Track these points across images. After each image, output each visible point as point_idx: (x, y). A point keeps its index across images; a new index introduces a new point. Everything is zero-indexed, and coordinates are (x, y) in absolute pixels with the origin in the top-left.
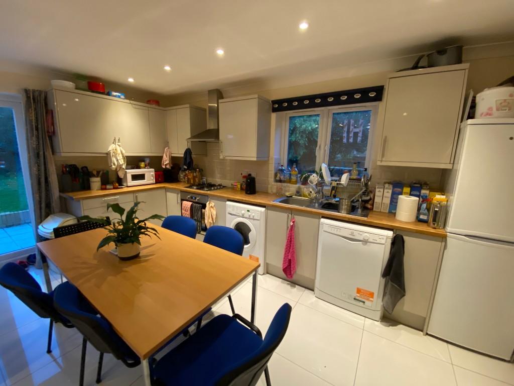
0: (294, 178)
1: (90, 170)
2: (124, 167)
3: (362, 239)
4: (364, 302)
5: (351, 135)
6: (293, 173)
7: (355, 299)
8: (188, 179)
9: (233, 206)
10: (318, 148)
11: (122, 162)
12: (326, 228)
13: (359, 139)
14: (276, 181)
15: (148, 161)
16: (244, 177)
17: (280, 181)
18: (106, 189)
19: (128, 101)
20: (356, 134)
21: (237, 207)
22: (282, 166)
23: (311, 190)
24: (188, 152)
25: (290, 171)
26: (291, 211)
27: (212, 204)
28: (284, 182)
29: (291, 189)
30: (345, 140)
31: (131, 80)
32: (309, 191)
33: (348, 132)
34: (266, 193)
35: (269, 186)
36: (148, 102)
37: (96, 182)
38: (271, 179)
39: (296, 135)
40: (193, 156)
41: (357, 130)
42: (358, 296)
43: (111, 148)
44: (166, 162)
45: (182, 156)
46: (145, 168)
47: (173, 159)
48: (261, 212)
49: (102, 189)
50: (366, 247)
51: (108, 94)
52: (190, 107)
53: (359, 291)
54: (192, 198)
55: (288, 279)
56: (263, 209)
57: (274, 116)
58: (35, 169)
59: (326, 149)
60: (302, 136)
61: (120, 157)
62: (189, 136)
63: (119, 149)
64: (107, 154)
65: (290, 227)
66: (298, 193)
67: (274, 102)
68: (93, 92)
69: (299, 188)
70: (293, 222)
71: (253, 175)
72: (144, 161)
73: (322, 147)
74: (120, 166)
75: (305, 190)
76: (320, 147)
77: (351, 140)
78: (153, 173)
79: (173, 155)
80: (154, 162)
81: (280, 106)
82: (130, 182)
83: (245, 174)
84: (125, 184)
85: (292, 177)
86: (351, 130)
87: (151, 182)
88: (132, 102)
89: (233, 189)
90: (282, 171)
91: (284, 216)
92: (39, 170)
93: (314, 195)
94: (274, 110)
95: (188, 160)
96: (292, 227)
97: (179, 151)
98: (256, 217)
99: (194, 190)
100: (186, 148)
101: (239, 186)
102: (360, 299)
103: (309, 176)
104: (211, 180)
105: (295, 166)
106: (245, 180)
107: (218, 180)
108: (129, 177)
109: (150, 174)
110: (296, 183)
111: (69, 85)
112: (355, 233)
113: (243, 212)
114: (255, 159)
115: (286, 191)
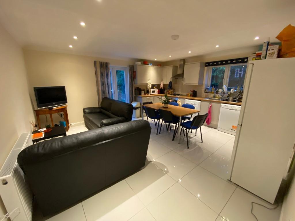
0: (213, 91)
1: (141, 89)
2: (151, 88)
3: (235, 109)
4: (235, 130)
5: (238, 74)
6: (213, 89)
7: (232, 129)
8: (169, 92)
9: (188, 101)
10: (224, 80)
11: (151, 86)
12: (223, 107)
13: (241, 76)
14: (205, 93)
15: (156, 86)
16: (192, 91)
17: (207, 92)
18: (145, 95)
19: (153, 66)
20: (240, 74)
21: (190, 101)
22: (208, 87)
23: (219, 95)
24: (170, 83)
25: (211, 89)
26: (211, 101)
27: (180, 100)
28: (209, 93)
29: (212, 95)
30: (235, 77)
31: (156, 60)
32: (218, 96)
33: (237, 73)
34: (201, 97)
35: (202, 95)
36: (158, 65)
37: (143, 93)
38: (203, 92)
39: (217, 72)
40: (172, 84)
41: (241, 72)
42: (233, 128)
43: (148, 82)
44: (162, 87)
45: (168, 84)
46: (155, 88)
47: (164, 85)
48: (199, 102)
49: (144, 95)
50: (236, 112)
51: (148, 64)
52: (173, 66)
53: (233, 127)
54: (172, 98)
55: (208, 125)
56: (200, 101)
57: (206, 68)
58: (130, 88)
59: (227, 80)
60: (220, 73)
61: (150, 85)
62: (171, 76)
63: (150, 82)
64: (147, 84)
65: (209, 107)
66: (214, 97)
67: (206, 63)
68: (145, 64)
69: (215, 95)
70: (211, 105)
71: (196, 90)
72: (155, 86)
73: (226, 79)
74: (150, 88)
75: (217, 95)
76: (225, 79)
77: (238, 76)
78: (157, 90)
79: (164, 84)
80: (158, 86)
81: (208, 64)
82: (152, 93)
83: (192, 90)
84: (150, 94)
85: (212, 91)
86: (238, 72)
87: (157, 93)
88: (154, 66)
89: (187, 95)
90: (208, 89)
91: (207, 104)
92: (131, 89)
93: (220, 96)
94: (206, 66)
95: (170, 86)
96: (210, 107)
97: (167, 82)
98: (197, 104)
99: (172, 96)
100: (170, 81)
101: (190, 95)
102: (233, 129)
103: (218, 90)
104: (177, 93)
105: (214, 86)
106: (192, 92)
107: (180, 93)
108: (151, 91)
109: (156, 90)
110: (214, 93)
111: (140, 63)
112: (233, 107)
113: (192, 102)
114: (197, 84)
115: (209, 96)
